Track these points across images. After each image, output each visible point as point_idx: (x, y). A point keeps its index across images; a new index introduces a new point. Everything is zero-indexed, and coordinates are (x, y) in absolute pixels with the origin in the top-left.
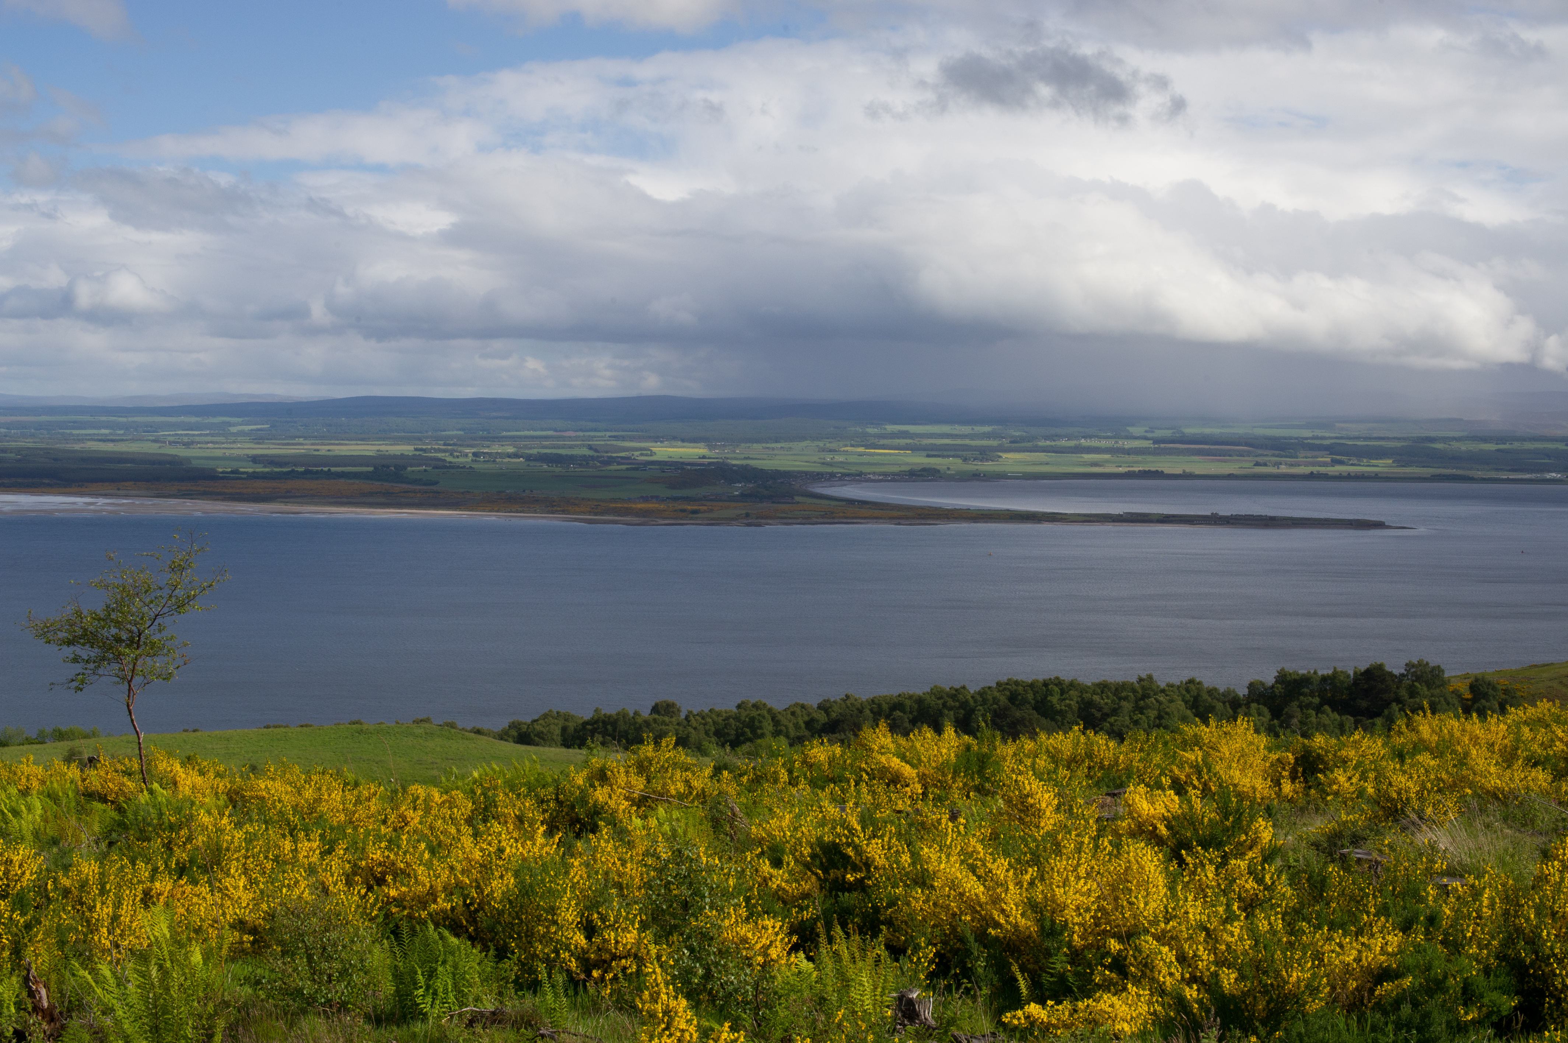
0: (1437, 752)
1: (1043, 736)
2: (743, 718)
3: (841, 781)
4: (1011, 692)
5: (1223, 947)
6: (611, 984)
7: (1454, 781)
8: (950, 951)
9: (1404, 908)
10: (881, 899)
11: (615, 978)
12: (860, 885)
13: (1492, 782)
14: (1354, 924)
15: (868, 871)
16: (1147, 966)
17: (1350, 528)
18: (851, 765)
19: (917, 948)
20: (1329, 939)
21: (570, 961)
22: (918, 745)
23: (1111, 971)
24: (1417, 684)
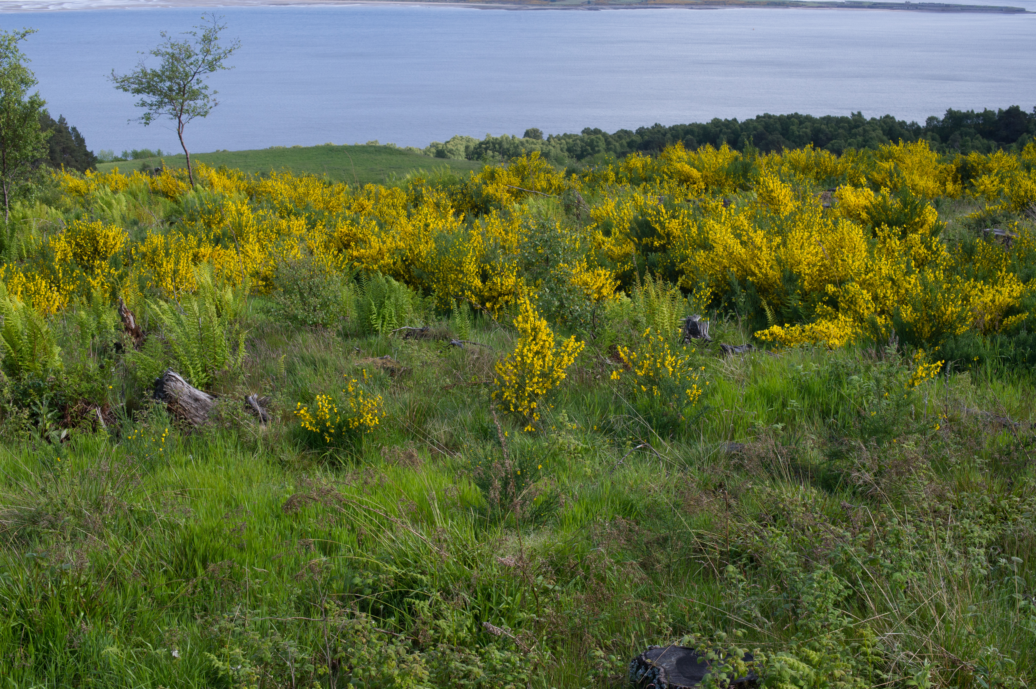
1: (787, 151)
2: (586, 139)
3: (650, 180)
4: (766, 123)
5: (903, 291)
6: (498, 312)
8: (721, 292)
9: (1026, 267)
10: (676, 257)
11: (501, 308)
12: (663, 248)
14: (991, 278)
15: (669, 239)
16: (852, 302)
17: (1001, 13)
18: (658, 170)
19: (699, 289)
20: (975, 287)
21: (471, 297)
22: (703, 156)
23: (828, 306)
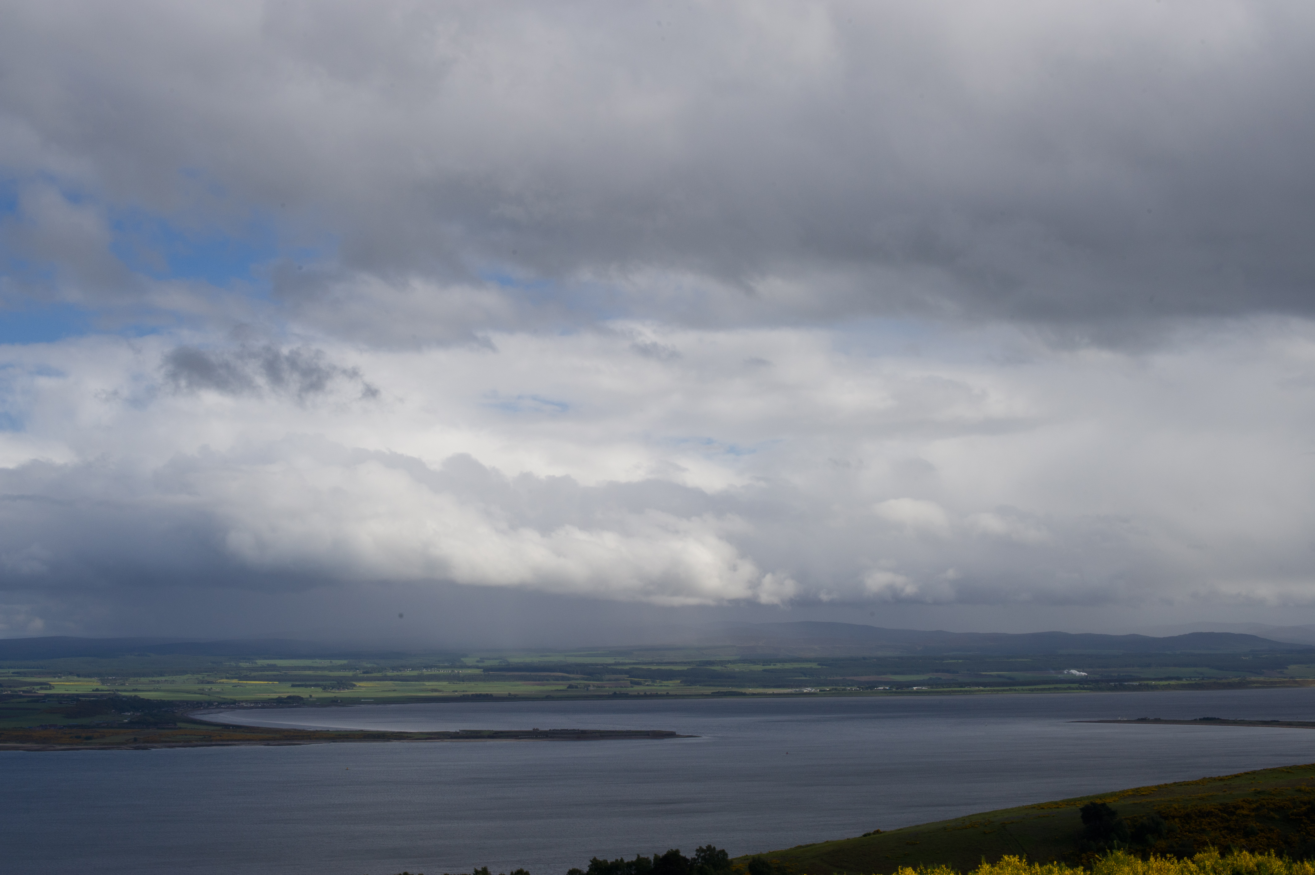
17: (648, 738)
24: (705, 866)
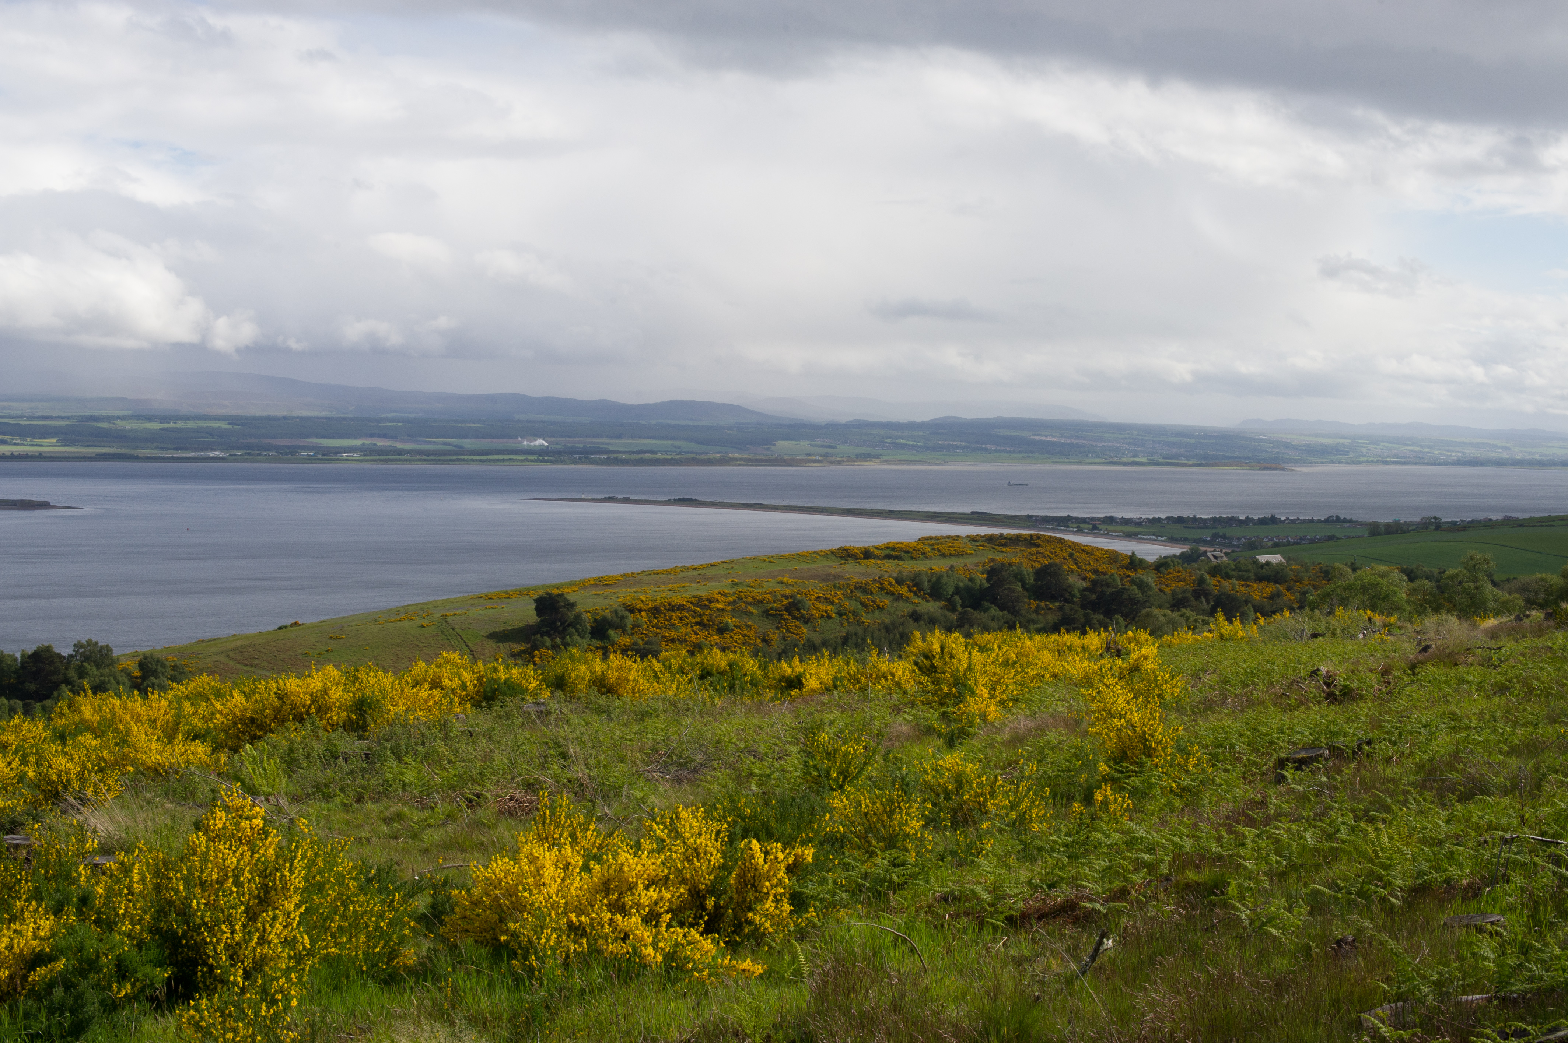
0: (98, 732)
7: (116, 760)
9: (58, 891)
13: (153, 758)
14: (7, 912)
17: (14, 509)
24: (85, 664)
